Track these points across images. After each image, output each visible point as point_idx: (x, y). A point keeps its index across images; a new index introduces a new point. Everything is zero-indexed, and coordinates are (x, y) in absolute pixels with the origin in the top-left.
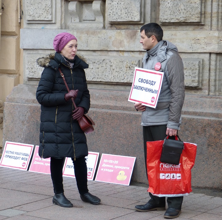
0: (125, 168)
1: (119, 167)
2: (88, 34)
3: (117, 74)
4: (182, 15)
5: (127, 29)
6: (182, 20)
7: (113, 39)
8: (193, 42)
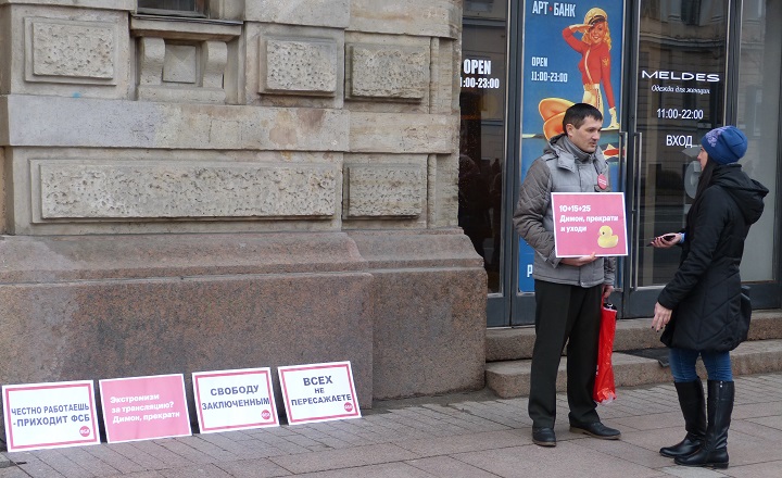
2: (210, 115)
3: (290, 198)
4: (395, 84)
5: (297, 106)
6: (395, 92)
7: (271, 126)
8: (405, 134)
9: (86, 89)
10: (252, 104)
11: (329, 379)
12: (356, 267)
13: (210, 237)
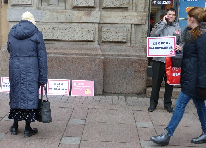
0: (89, 87)
1: (85, 87)
2: (57, 13)
3: (79, 35)
4: (117, 3)
5: (84, 10)
6: (117, 6)
7: (75, 16)
8: (122, 18)
9: (26, 7)
10: (70, 10)
11: (62, 84)
12: (98, 55)
13: (57, 45)
